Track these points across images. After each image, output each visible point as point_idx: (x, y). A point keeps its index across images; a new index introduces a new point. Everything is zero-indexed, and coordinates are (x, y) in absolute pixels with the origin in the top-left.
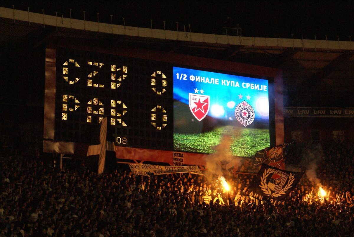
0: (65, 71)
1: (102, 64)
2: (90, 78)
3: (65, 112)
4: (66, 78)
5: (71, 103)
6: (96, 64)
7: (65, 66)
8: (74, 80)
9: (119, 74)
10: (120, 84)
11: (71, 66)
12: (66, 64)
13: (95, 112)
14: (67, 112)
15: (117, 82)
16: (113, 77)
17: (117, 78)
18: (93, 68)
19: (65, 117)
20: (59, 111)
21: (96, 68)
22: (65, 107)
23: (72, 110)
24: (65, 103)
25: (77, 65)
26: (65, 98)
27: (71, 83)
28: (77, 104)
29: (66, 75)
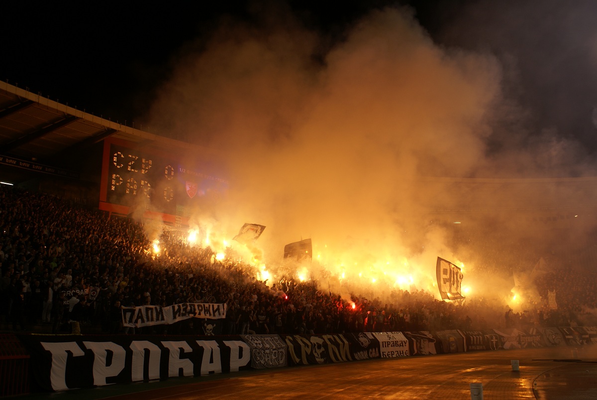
0: (115, 159)
1: (137, 157)
2: (130, 165)
3: (113, 185)
4: (115, 164)
5: (117, 180)
6: (134, 157)
7: (115, 156)
8: (120, 165)
9: (147, 165)
10: (147, 171)
11: (118, 156)
12: (116, 155)
13: (131, 187)
14: (115, 185)
15: (146, 170)
16: (143, 166)
17: (146, 167)
18: (131, 160)
19: (113, 188)
20: (110, 185)
21: (134, 160)
22: (114, 182)
23: (118, 184)
24: (114, 179)
25: (122, 156)
26: (114, 176)
27: (118, 167)
28: (121, 181)
29: (115, 162)
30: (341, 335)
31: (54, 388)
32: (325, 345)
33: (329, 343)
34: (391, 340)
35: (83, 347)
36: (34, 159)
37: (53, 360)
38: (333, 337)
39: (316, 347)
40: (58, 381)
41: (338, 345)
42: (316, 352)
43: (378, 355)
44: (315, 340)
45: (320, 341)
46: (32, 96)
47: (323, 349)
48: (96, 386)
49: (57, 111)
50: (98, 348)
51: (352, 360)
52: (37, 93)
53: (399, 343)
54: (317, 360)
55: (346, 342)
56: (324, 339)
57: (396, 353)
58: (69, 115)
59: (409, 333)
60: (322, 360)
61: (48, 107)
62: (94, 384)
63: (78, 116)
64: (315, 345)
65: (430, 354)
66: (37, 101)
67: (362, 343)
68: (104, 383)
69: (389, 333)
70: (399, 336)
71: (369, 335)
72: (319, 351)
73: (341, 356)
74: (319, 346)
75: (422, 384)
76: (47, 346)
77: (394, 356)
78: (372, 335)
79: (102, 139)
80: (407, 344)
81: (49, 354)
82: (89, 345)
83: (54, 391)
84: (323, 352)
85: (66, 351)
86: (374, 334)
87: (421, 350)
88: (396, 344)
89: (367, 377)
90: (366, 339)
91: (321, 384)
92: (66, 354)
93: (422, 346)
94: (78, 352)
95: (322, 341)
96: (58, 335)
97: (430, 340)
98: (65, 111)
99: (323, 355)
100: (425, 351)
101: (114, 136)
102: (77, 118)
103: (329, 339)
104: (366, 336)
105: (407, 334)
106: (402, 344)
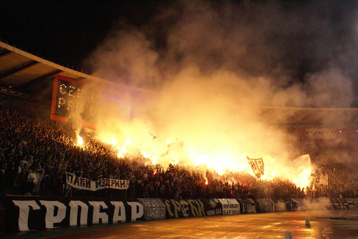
0: (61, 88)
1: (75, 88)
2: (70, 93)
4: (61, 91)
5: (62, 101)
6: (72, 87)
7: (61, 87)
8: (64, 92)
11: (63, 87)
12: (61, 86)
13: (70, 106)
14: (60, 104)
16: (78, 93)
17: (80, 94)
18: (71, 89)
19: (59, 106)
20: (57, 104)
21: (73, 89)
22: (60, 103)
23: (62, 104)
24: (60, 101)
25: (65, 87)
26: (60, 99)
27: (63, 93)
28: (64, 102)
29: (61, 90)
30: (199, 200)
31: (21, 230)
32: (189, 206)
33: (191, 204)
34: (229, 204)
35: (39, 204)
36: (10, 87)
37: (20, 211)
38: (194, 201)
39: (184, 207)
40: (23, 226)
41: (197, 206)
42: (183, 210)
43: (221, 213)
44: (183, 202)
45: (186, 203)
46: (10, 48)
47: (188, 208)
48: (47, 229)
49: (26, 57)
50: (49, 205)
51: (205, 215)
52: (13, 46)
53: (234, 206)
54: (184, 215)
55: (202, 204)
56: (188, 202)
57: (232, 212)
58: (33, 60)
59: (240, 199)
60: (187, 215)
61: (20, 55)
62: (46, 227)
63: (39, 61)
64: (183, 205)
65: (253, 213)
66: (13, 51)
67: (212, 205)
68: (52, 227)
69: (228, 199)
70: (234, 202)
71: (216, 200)
72: (186, 210)
73: (199, 213)
74: (186, 207)
75: (252, 231)
76: (16, 203)
77: (231, 213)
78: (218, 200)
79: (53, 76)
80: (239, 206)
81: (18, 208)
82: (43, 202)
83: (20, 232)
84: (188, 210)
85: (29, 206)
86: (219, 199)
87: (247, 210)
88: (232, 206)
89: (217, 226)
90: (214, 203)
91: (189, 230)
92: (29, 208)
93: (248, 208)
94: (36, 207)
95: (188, 203)
96: (24, 196)
97: (253, 204)
98: (30, 58)
99: (188, 212)
100: (250, 210)
101: (61, 74)
102: (38, 62)
103: (192, 202)
104: (214, 201)
105: (239, 200)
106: (236, 206)
